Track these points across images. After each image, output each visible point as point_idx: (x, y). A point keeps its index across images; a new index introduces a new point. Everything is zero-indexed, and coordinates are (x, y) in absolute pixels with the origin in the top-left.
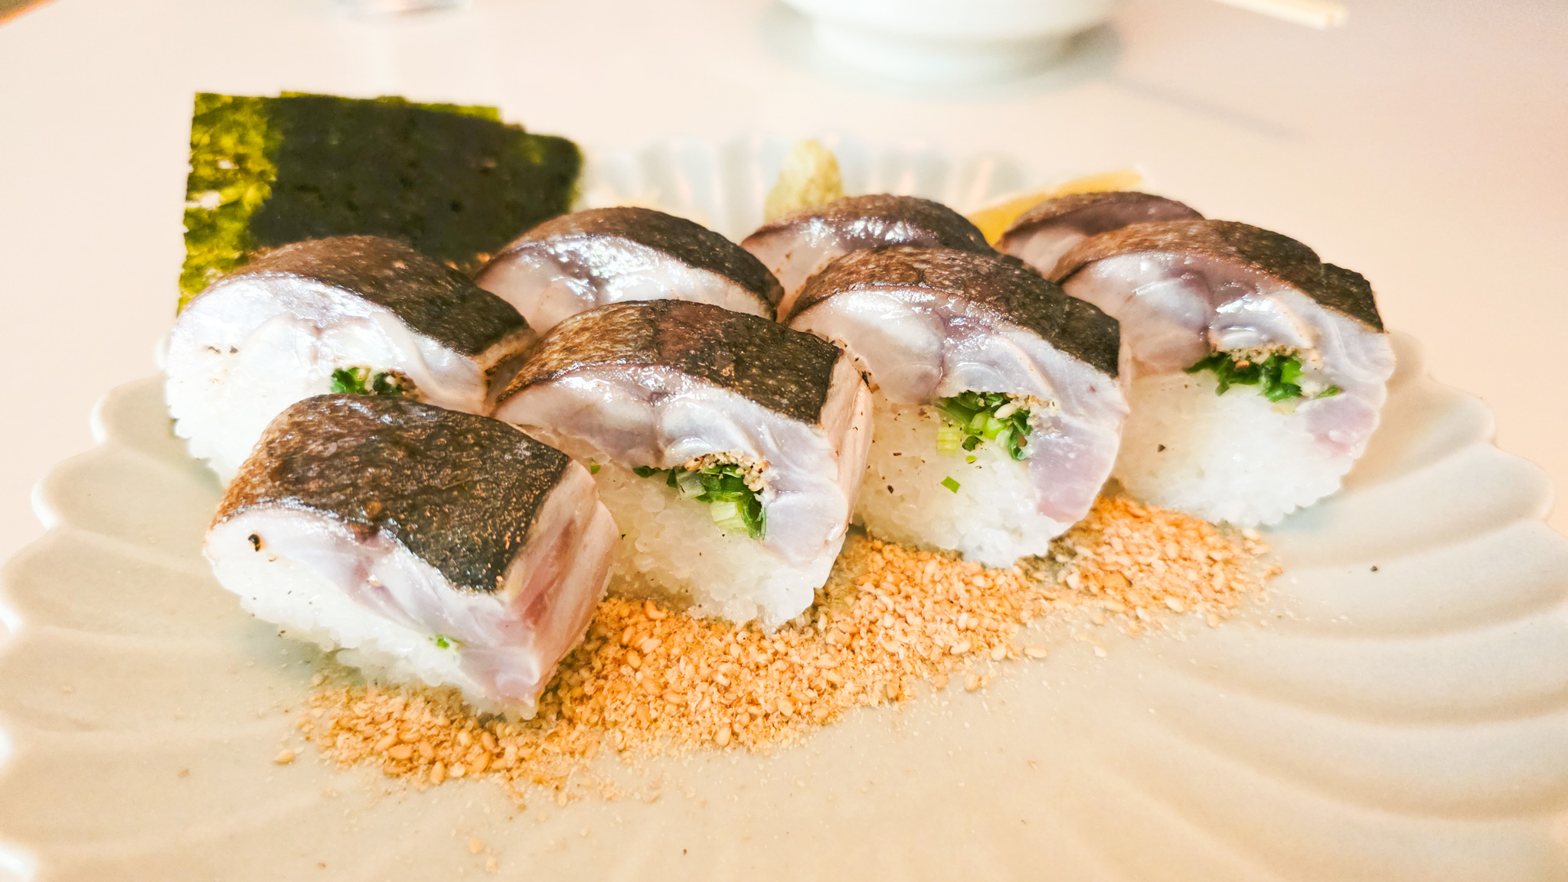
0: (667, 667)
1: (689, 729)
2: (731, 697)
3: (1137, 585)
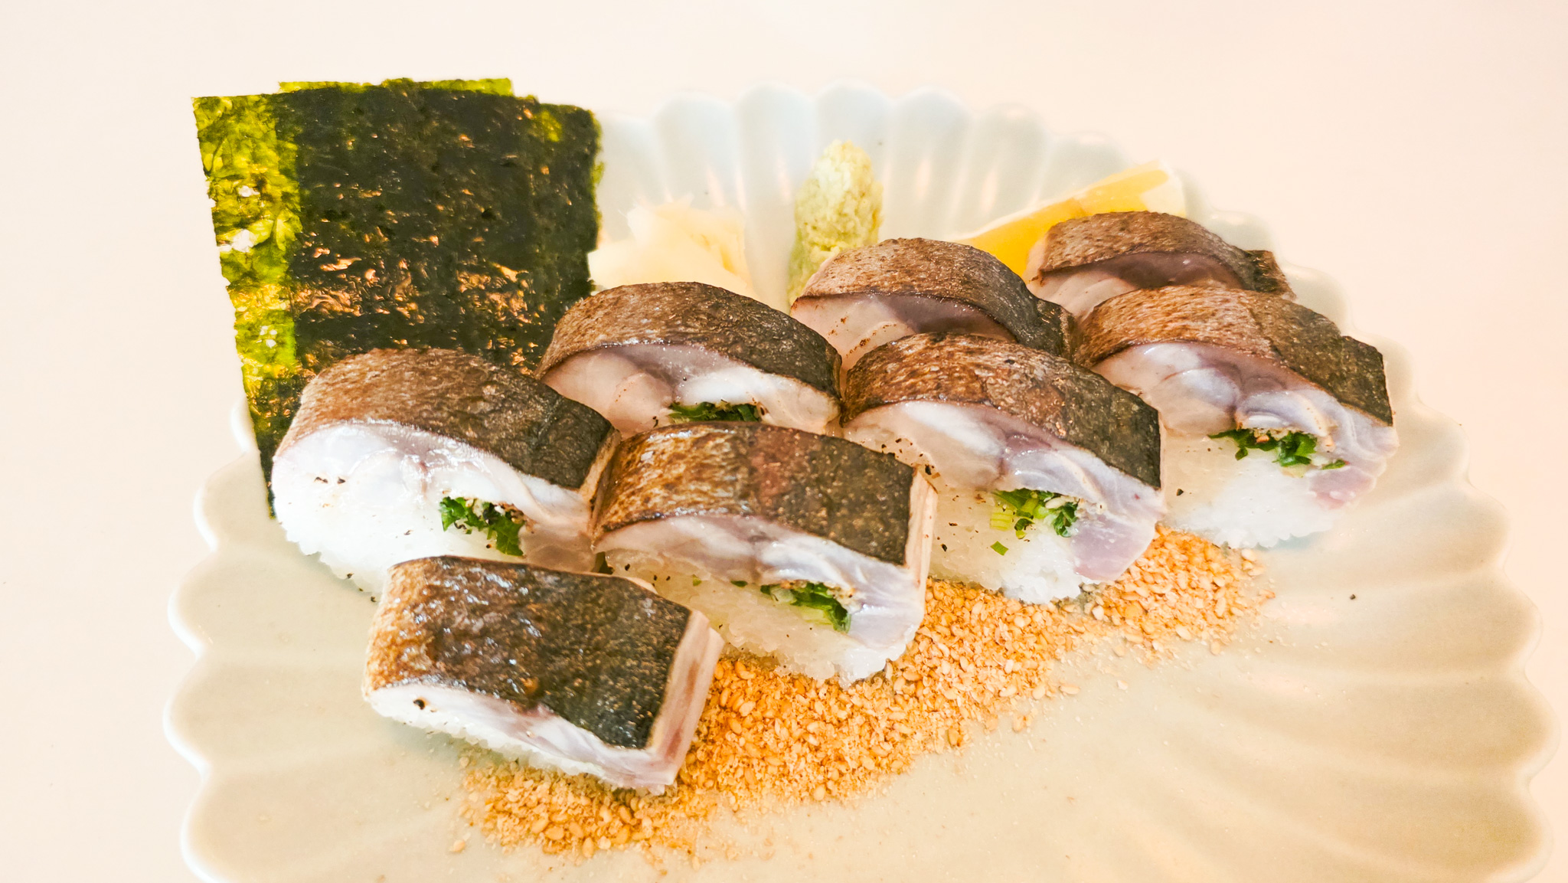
0: (765, 730)
1: (790, 789)
2: (821, 755)
3: (1152, 615)
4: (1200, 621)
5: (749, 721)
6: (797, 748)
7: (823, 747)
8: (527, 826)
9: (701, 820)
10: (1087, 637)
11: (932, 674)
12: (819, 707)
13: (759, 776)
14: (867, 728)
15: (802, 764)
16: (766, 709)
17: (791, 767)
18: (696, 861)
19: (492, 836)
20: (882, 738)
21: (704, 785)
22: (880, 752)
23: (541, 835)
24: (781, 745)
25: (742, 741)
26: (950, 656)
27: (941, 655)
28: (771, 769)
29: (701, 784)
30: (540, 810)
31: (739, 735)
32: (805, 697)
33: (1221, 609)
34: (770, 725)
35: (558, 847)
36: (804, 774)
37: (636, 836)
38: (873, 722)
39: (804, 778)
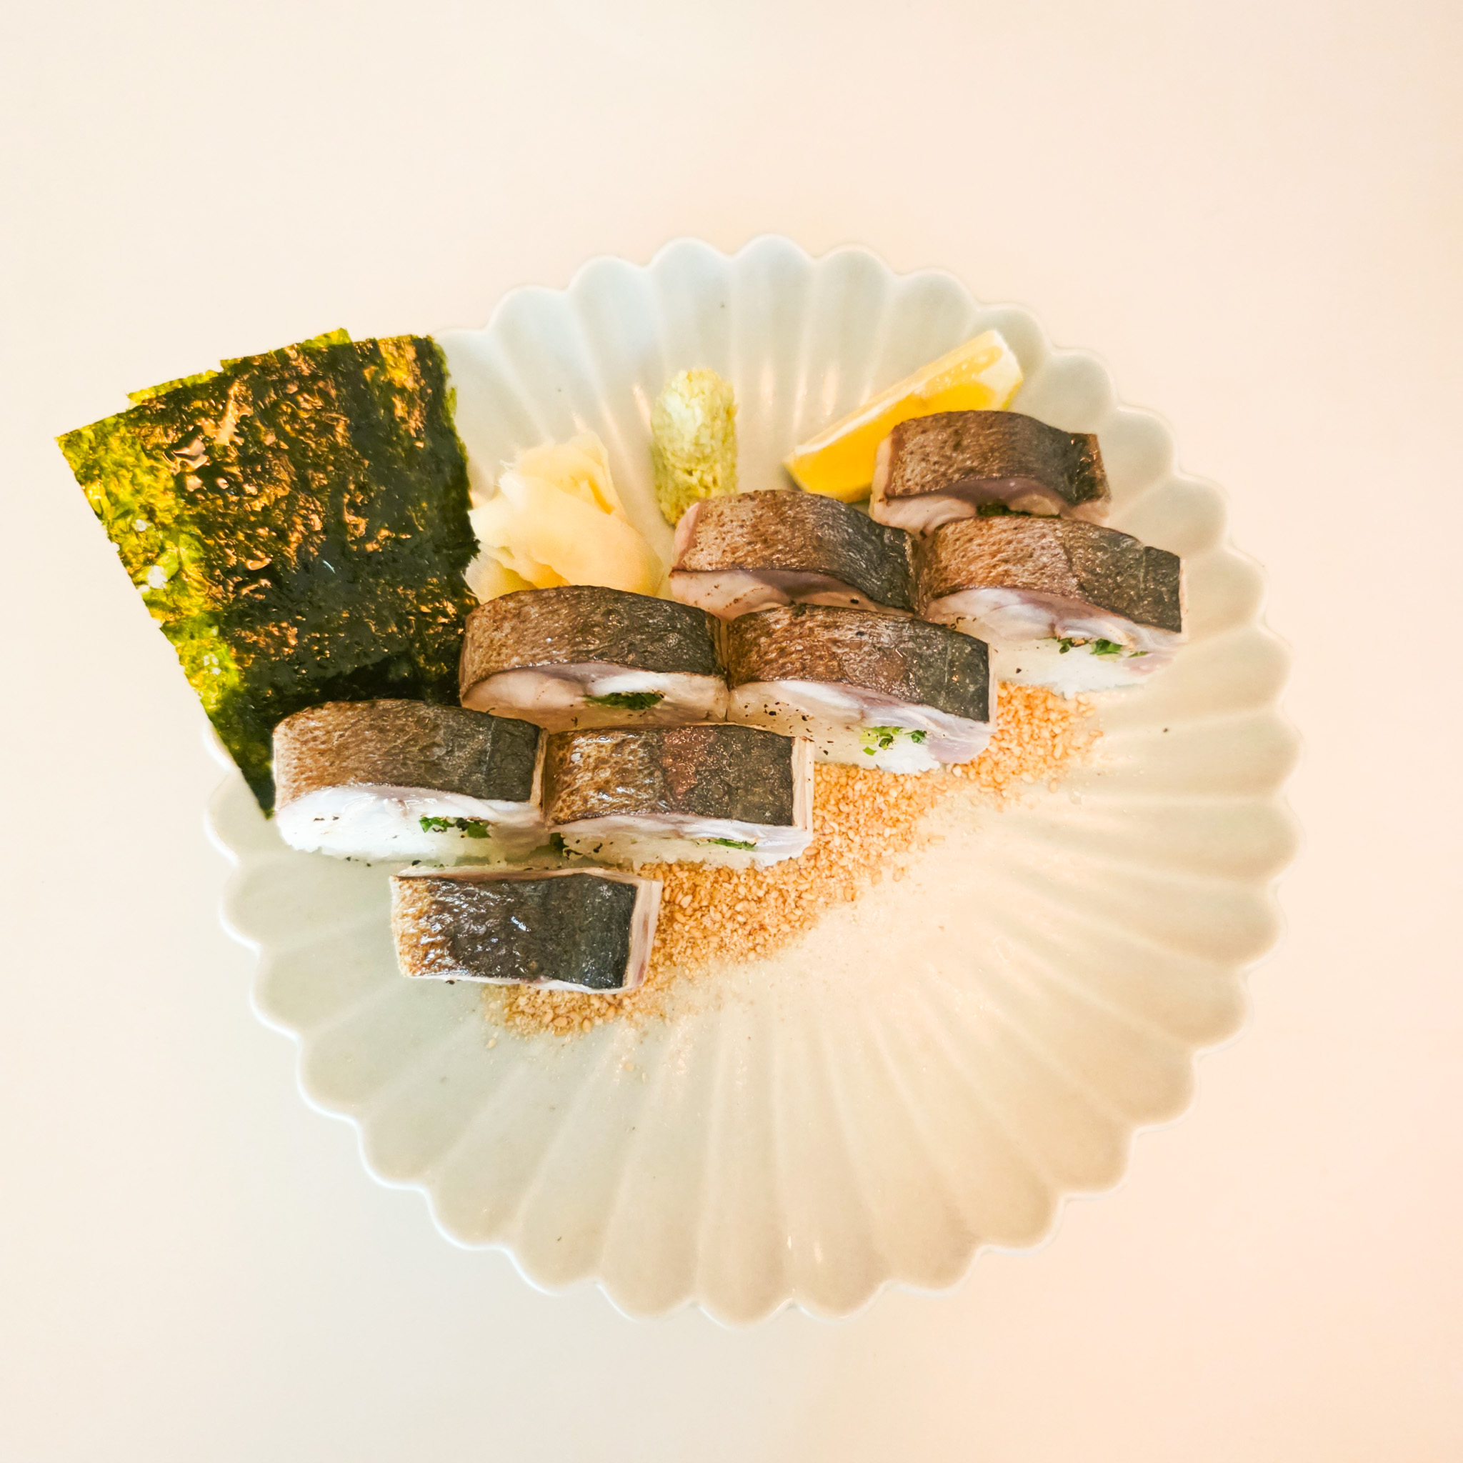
0: (702, 916)
1: (729, 956)
2: (748, 928)
3: (1001, 766)
4: (1041, 765)
5: (689, 912)
6: (730, 926)
7: (750, 922)
8: (539, 1019)
9: (666, 990)
10: (948, 794)
11: (827, 846)
12: (742, 891)
13: (704, 951)
14: (781, 900)
15: (735, 938)
16: (701, 900)
17: (727, 941)
18: (667, 1021)
19: (514, 1031)
20: (793, 906)
21: (663, 964)
22: (793, 917)
23: (551, 1024)
24: (717, 925)
25: (687, 928)
26: (840, 831)
27: (832, 831)
28: (712, 945)
29: (661, 964)
30: (547, 1008)
31: (684, 925)
32: (730, 884)
33: (1058, 753)
34: (706, 912)
35: (565, 1030)
36: (738, 944)
37: (621, 1012)
38: (785, 894)
39: (739, 947)
